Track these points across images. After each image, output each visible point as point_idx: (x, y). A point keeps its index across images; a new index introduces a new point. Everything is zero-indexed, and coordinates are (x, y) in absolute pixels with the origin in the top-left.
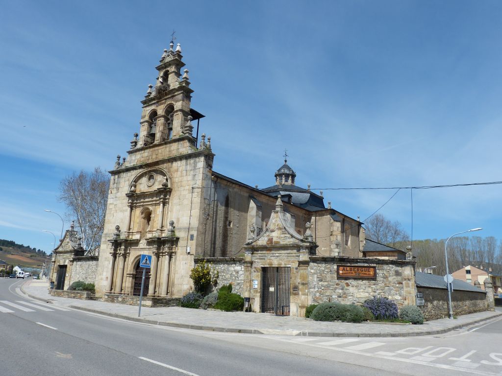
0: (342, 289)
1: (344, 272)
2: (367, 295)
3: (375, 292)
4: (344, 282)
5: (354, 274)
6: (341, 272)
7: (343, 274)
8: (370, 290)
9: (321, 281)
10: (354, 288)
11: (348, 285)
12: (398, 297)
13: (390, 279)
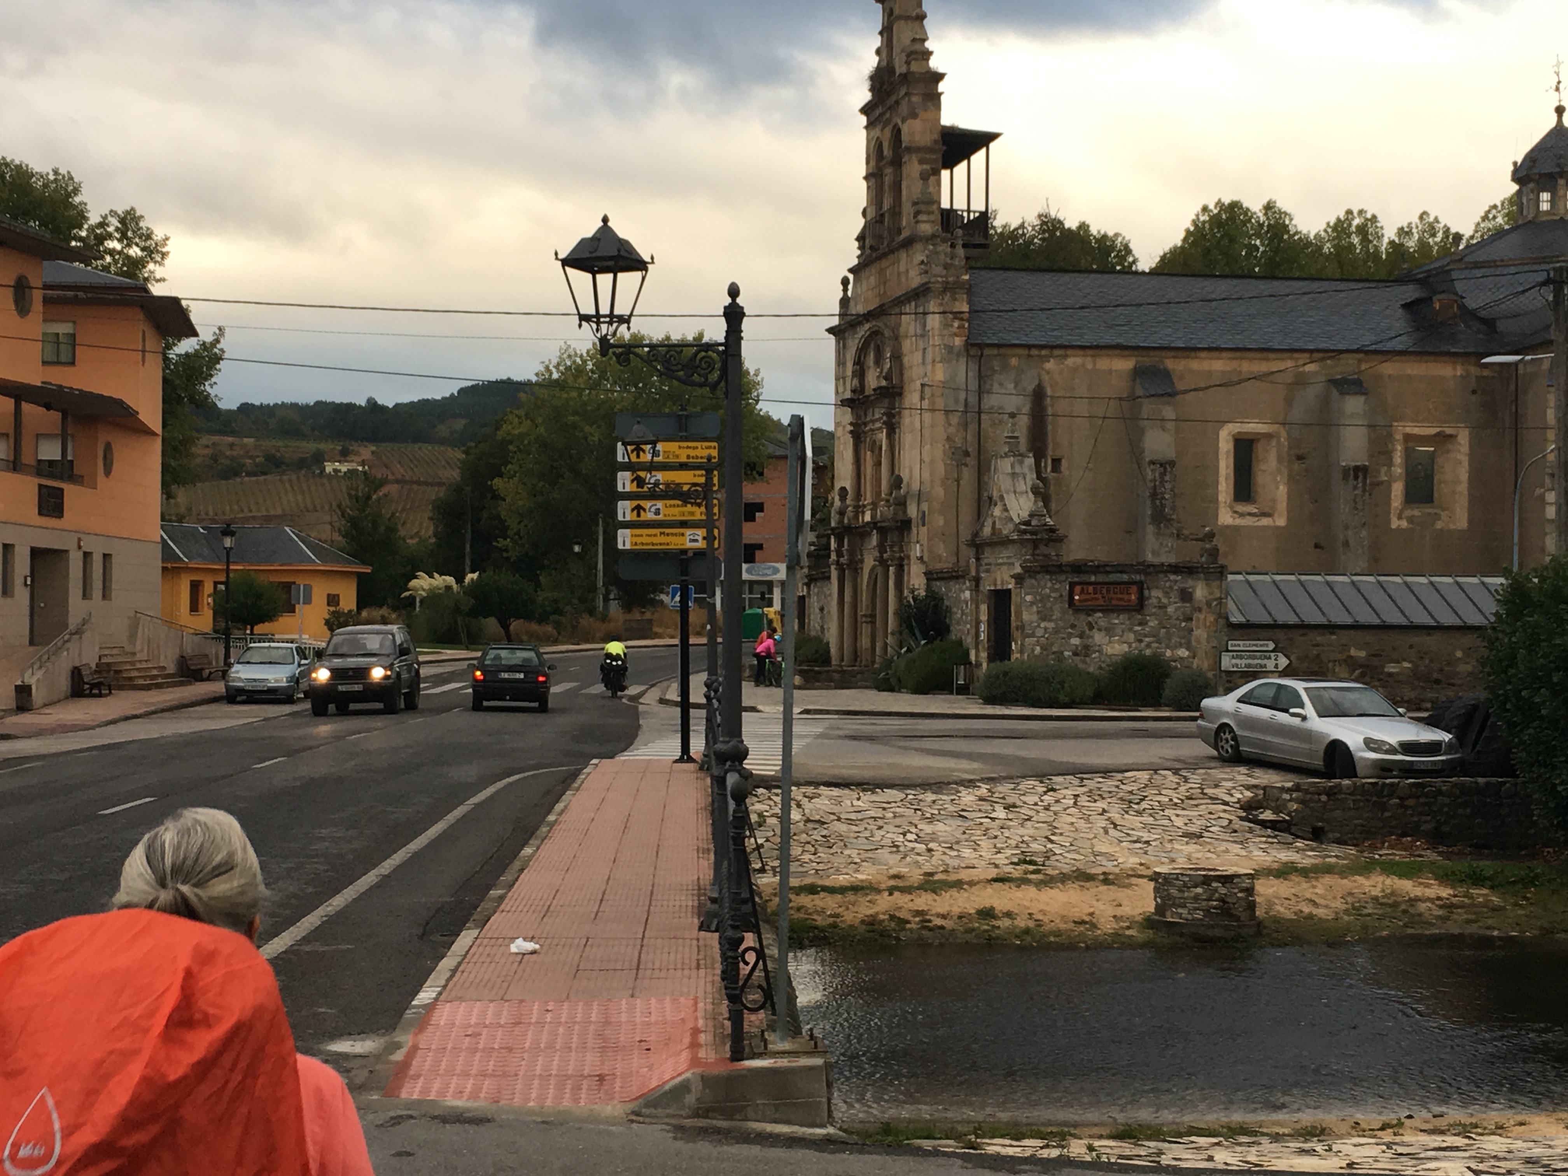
0: (1081, 636)
1: (1084, 597)
2: (1125, 648)
3: (1140, 641)
4: (1082, 620)
5: (1101, 602)
6: (1077, 597)
7: (1079, 600)
8: (1131, 637)
9: (1044, 620)
10: (1103, 633)
11: (1091, 627)
12: (1183, 653)
13: (1170, 610)
